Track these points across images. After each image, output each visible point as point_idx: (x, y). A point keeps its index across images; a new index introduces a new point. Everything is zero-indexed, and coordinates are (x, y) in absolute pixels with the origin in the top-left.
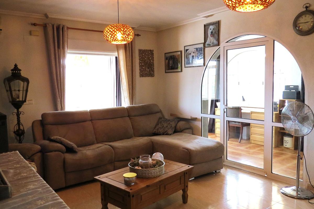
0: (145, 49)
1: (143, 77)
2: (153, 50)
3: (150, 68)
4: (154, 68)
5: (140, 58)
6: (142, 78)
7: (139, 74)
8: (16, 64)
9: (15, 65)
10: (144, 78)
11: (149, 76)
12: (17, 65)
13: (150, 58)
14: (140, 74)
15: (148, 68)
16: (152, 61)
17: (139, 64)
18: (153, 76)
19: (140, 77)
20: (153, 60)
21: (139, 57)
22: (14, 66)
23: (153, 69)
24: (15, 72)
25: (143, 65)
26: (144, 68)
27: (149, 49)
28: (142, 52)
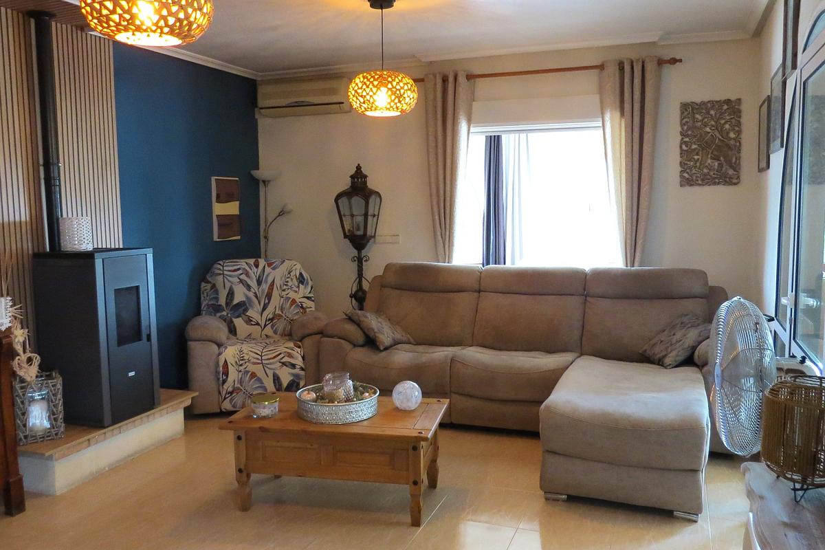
0: (706, 99)
1: (691, 185)
2: (740, 100)
3: (722, 158)
4: (739, 158)
5: (685, 128)
6: (688, 189)
7: (678, 179)
8: (359, 165)
9: (357, 167)
10: (696, 189)
11: (715, 184)
12: (361, 167)
13: (727, 126)
14: (681, 176)
15: (716, 158)
16: (732, 135)
17: (681, 147)
18: (735, 184)
19: (681, 186)
20: (739, 133)
21: (682, 125)
22: (356, 169)
23: (734, 160)
24: (358, 180)
25: (695, 149)
26: (696, 157)
27: (723, 98)
28: (692, 110)
